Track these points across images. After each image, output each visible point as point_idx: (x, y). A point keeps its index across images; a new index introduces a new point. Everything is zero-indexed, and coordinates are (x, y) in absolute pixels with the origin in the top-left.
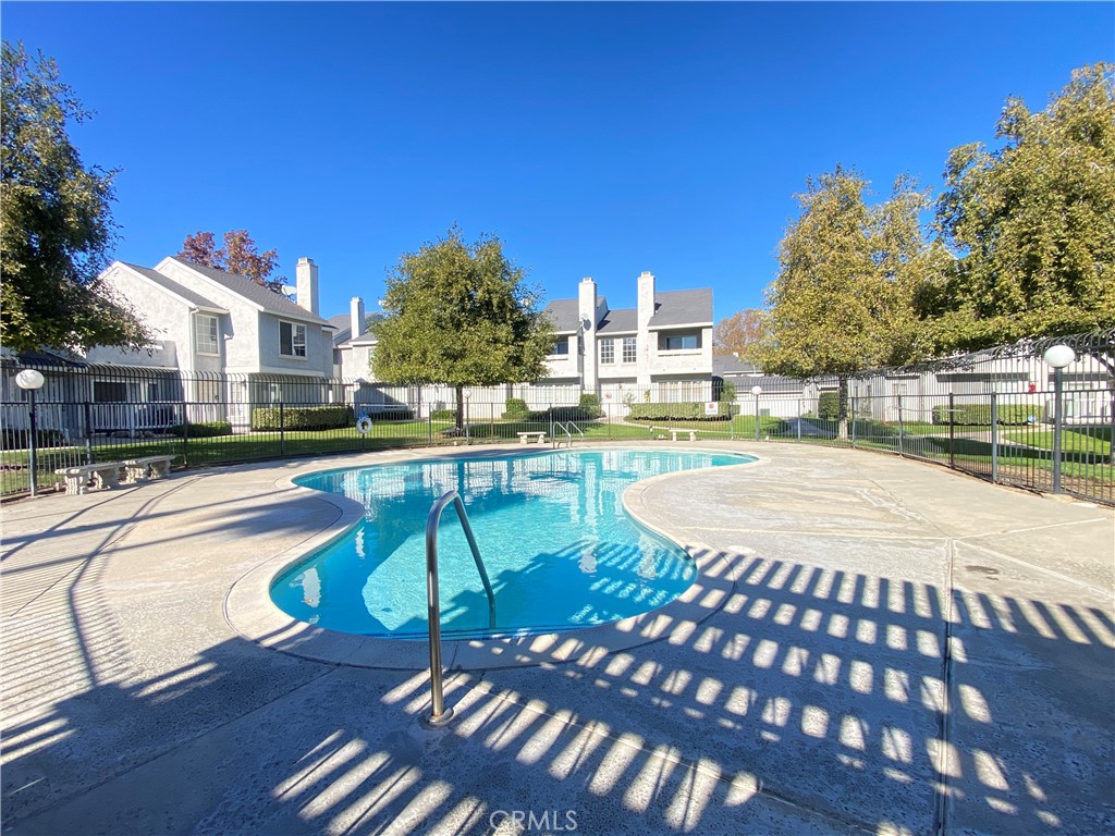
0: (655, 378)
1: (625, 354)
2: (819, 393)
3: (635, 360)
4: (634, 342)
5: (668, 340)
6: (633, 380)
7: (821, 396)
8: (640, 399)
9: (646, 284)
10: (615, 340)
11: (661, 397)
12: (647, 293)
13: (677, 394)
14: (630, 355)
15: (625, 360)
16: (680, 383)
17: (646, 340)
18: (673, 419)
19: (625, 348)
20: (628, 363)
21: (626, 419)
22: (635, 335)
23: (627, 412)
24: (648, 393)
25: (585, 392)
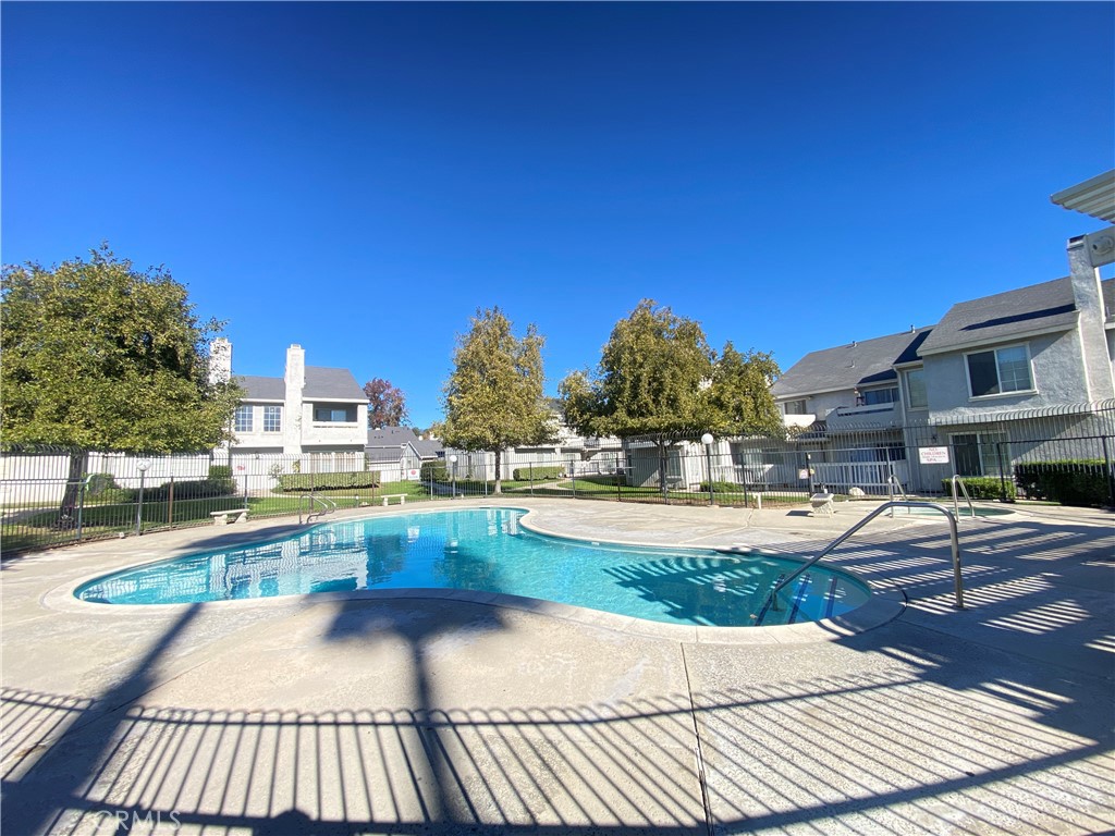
0: (306, 449)
1: (266, 423)
2: (421, 463)
3: (278, 429)
4: (278, 411)
5: (322, 412)
6: (280, 450)
7: (424, 465)
8: (289, 470)
9: (296, 356)
10: (254, 407)
11: (312, 468)
12: (297, 364)
13: (329, 465)
14: (272, 425)
15: (266, 429)
16: (333, 454)
17: (296, 406)
18: (330, 488)
19: (266, 416)
20: (269, 432)
21: (274, 491)
22: (282, 404)
23: (275, 483)
24: (298, 463)
25: (214, 463)
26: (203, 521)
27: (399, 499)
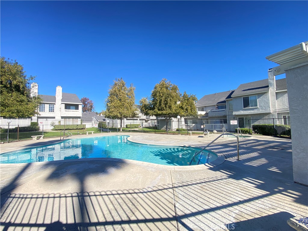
0: (62, 117)
1: (49, 109)
2: (98, 122)
3: (53, 111)
4: (54, 106)
5: (68, 106)
6: (54, 118)
7: (99, 123)
8: (57, 123)
9: (59, 90)
10: (46, 105)
11: (64, 123)
12: (60, 92)
13: (70, 122)
14: (52, 110)
15: (49, 111)
16: (71, 119)
17: (59, 105)
18: (70, 129)
19: (50, 107)
20: (51, 112)
21: (52, 130)
22: (55, 104)
23: (52, 128)
24: (60, 122)
25: (32, 121)
26: (29, 139)
27: (91, 133)
